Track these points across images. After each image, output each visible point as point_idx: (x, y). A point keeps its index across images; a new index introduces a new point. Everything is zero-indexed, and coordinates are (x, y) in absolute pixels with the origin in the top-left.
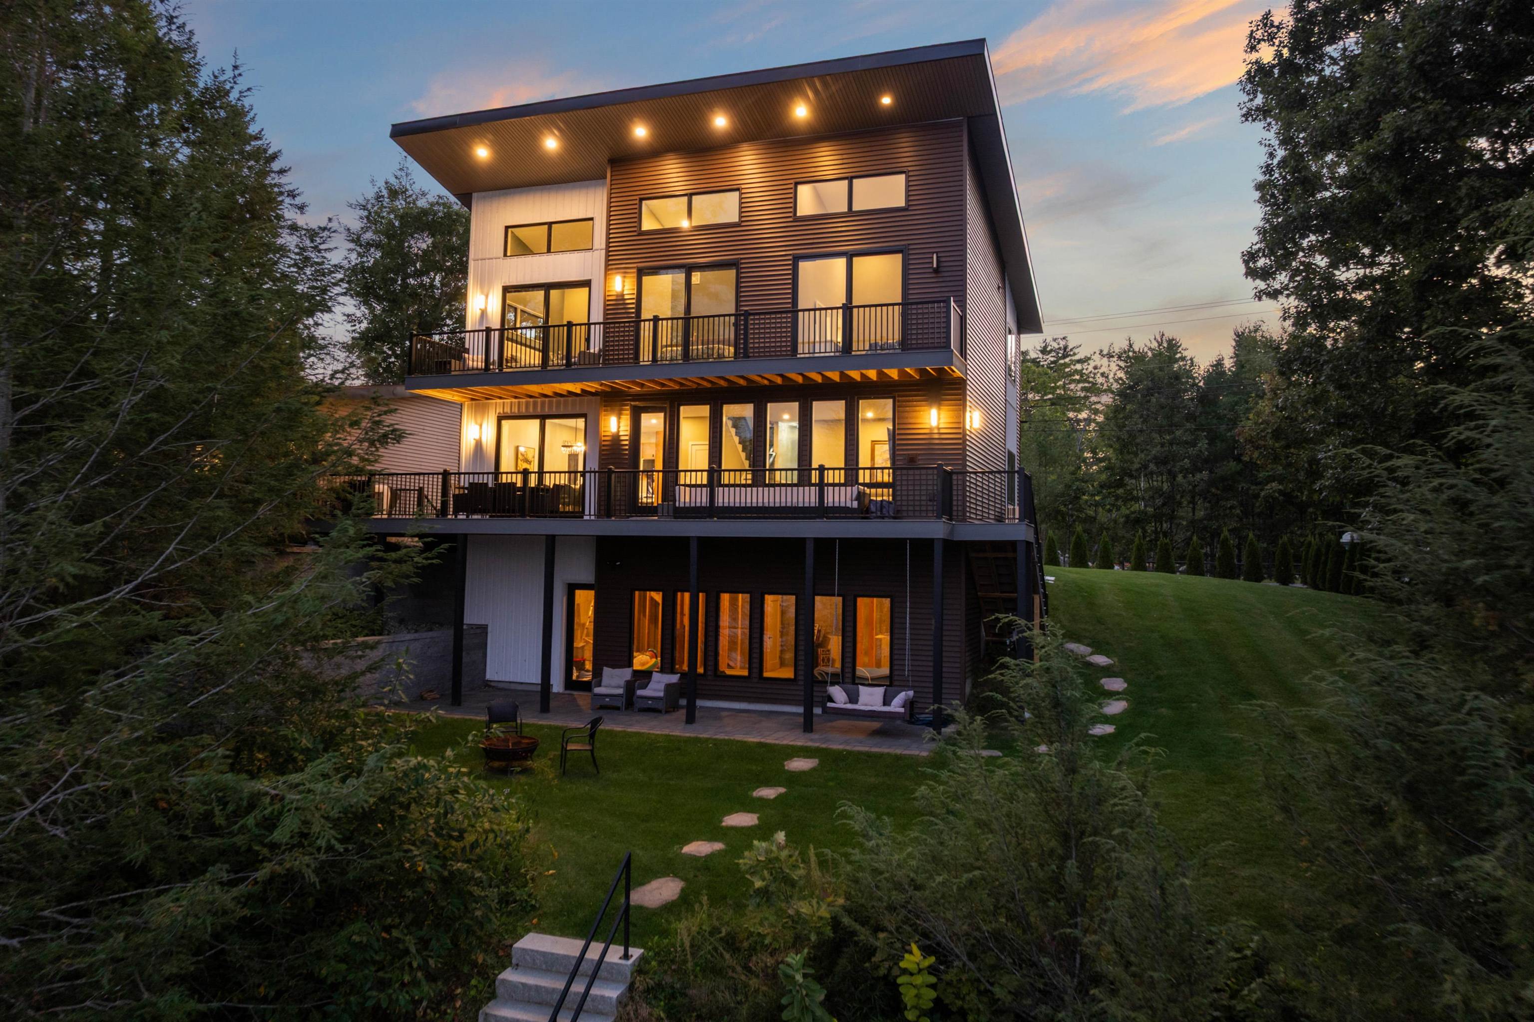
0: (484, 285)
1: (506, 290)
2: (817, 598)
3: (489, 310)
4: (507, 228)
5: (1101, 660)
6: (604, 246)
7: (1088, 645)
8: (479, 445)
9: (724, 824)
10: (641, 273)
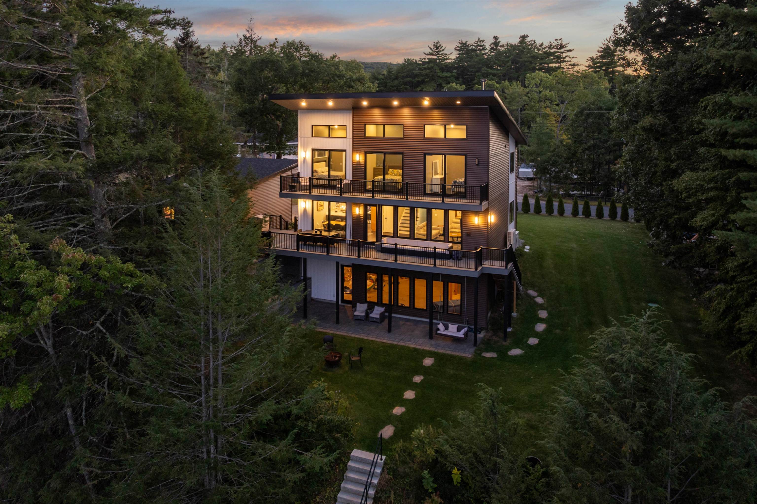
0: (305, 147)
1: (313, 150)
2: (434, 282)
3: (307, 158)
4: (312, 126)
5: (539, 300)
6: (351, 137)
7: (536, 291)
8: (305, 210)
9: (404, 397)
10: (366, 153)
